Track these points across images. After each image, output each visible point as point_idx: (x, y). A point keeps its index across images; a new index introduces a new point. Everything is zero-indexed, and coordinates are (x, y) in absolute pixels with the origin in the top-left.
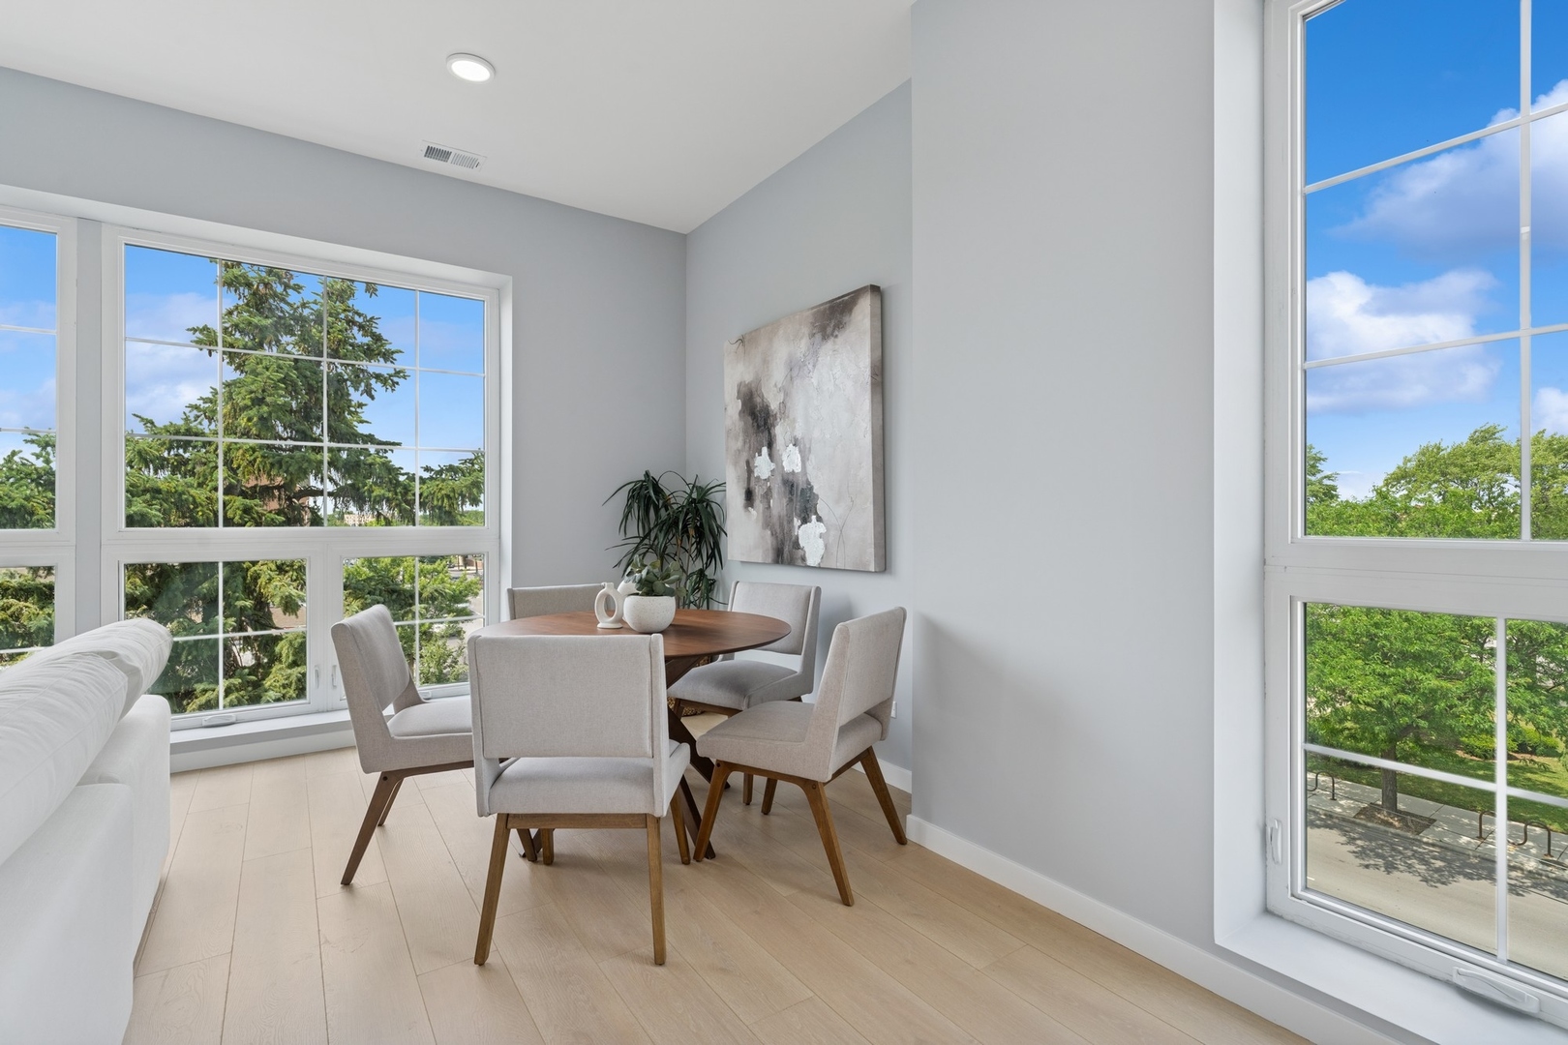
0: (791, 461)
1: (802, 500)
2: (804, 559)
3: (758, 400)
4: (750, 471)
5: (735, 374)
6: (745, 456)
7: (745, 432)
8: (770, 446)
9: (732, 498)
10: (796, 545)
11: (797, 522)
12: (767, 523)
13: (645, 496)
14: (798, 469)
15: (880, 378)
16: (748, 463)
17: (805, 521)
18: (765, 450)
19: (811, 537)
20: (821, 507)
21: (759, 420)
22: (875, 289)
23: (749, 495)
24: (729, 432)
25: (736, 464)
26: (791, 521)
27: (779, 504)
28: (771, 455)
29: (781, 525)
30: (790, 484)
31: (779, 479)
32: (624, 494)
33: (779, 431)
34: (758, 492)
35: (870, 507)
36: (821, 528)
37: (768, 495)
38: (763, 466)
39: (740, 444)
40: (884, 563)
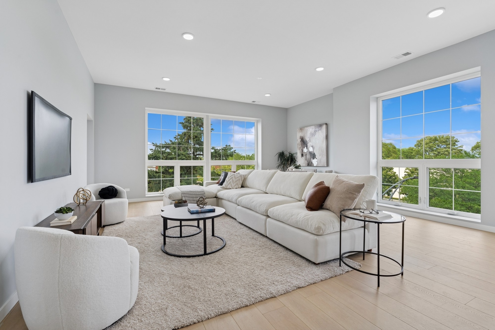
0: (311, 149)
1: (313, 156)
2: (313, 165)
3: (304, 139)
4: (302, 151)
5: (299, 135)
6: (301, 148)
7: (302, 144)
8: (307, 147)
9: (299, 155)
10: (312, 163)
11: (312, 159)
12: (306, 159)
13: (281, 155)
14: (312, 151)
15: (327, 137)
16: (302, 150)
17: (313, 159)
18: (306, 147)
19: (315, 162)
20: (316, 157)
21: (304, 142)
22: (326, 124)
23: (302, 155)
24: (298, 144)
25: (299, 150)
26: (311, 159)
27: (308, 156)
28: (307, 148)
29: (309, 160)
30: (310, 153)
31: (308, 152)
32: (277, 155)
33: (309, 145)
34: (304, 154)
35: (325, 157)
36: (317, 160)
37: (306, 155)
38: (305, 150)
39: (300, 146)
40: (328, 165)
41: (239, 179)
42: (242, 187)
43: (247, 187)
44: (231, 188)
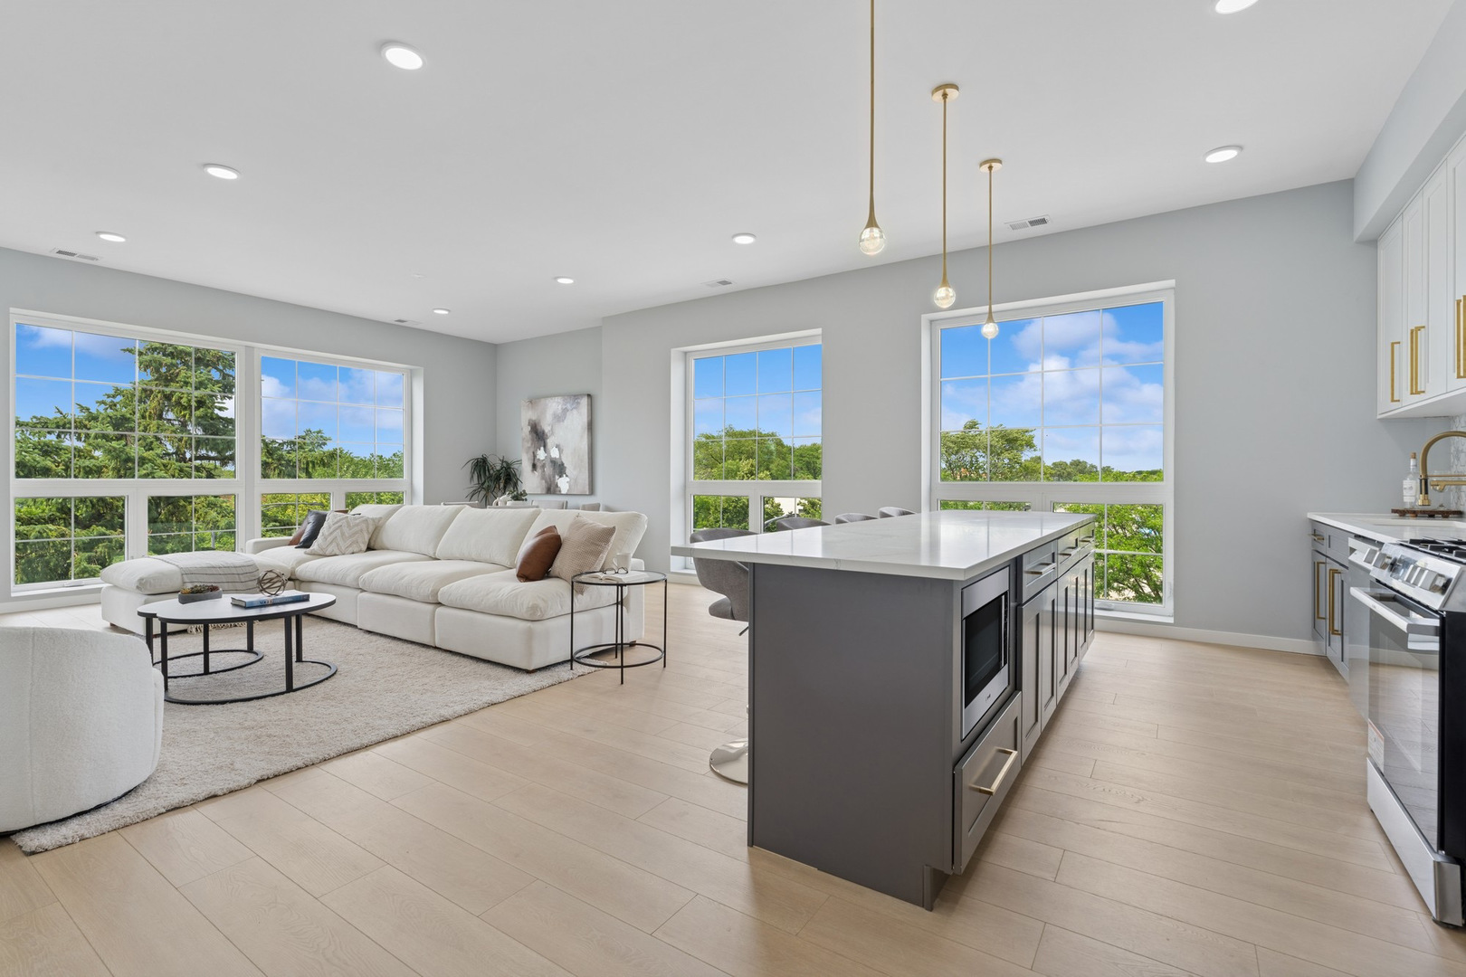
0: (555, 453)
1: (560, 469)
2: (560, 491)
3: (539, 428)
4: (535, 456)
5: (527, 415)
6: (532, 450)
7: (533, 440)
8: (545, 447)
9: (526, 466)
10: (557, 486)
11: (557, 477)
12: (543, 477)
13: (481, 465)
14: (558, 457)
15: (591, 426)
16: (534, 453)
17: (560, 476)
18: (542, 448)
19: (563, 484)
20: (567, 471)
21: (538, 436)
22: (589, 395)
23: (534, 467)
24: (523, 439)
25: (527, 453)
26: (554, 477)
27: (549, 470)
28: (545, 450)
29: (550, 479)
30: (553, 462)
31: (549, 460)
32: (470, 465)
33: (550, 442)
34: (539, 465)
35: (587, 472)
36: (568, 479)
37: (543, 466)
38: (541, 454)
39: (529, 445)
40: (592, 492)
41: (361, 530)
42: (369, 548)
43: (383, 549)
44: (337, 552)
